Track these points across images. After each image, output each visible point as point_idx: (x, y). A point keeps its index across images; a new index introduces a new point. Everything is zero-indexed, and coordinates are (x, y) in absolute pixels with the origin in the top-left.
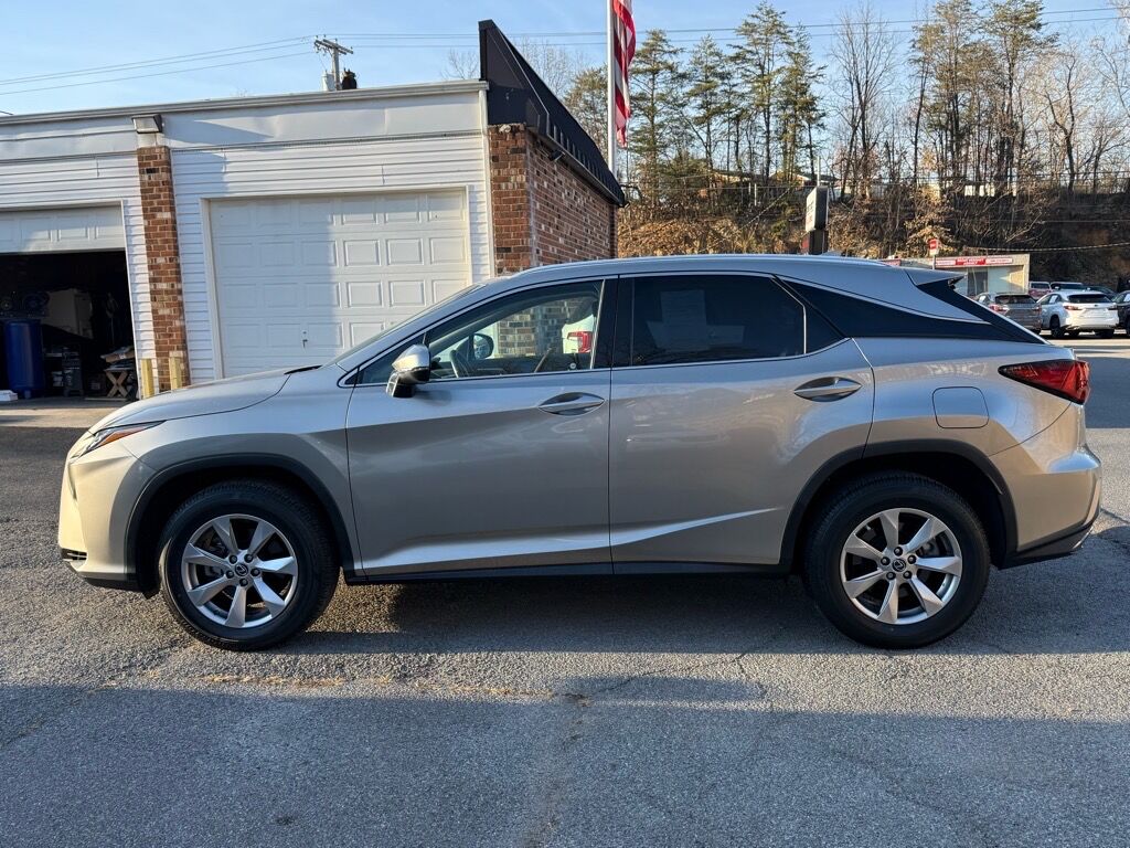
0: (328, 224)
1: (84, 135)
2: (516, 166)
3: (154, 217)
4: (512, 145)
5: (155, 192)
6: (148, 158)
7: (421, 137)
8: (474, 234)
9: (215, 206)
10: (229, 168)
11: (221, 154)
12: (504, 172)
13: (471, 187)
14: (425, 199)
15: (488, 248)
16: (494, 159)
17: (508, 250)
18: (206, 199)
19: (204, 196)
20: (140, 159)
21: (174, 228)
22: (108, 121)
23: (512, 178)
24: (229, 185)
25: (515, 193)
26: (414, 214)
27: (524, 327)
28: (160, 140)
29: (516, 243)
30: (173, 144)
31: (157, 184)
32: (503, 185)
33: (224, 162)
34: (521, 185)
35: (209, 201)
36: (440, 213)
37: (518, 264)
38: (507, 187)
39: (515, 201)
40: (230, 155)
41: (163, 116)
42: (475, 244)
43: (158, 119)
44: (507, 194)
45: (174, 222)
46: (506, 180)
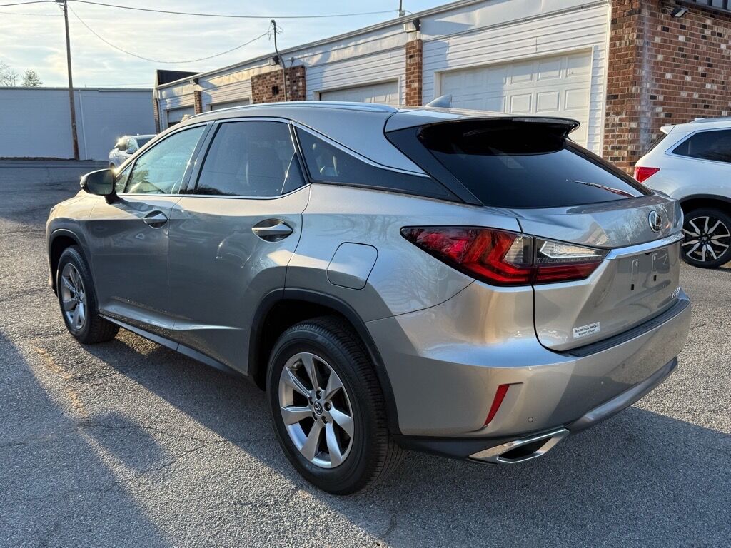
0: (503, 84)
1: (386, 37)
2: (629, 26)
3: (410, 86)
4: (628, 9)
5: (412, 71)
6: (411, 48)
7: (565, 12)
8: (594, 85)
9: (444, 76)
10: (451, 50)
11: (447, 41)
12: (620, 32)
13: (597, 47)
14: (565, 60)
15: (602, 97)
16: (613, 22)
17: (616, 97)
18: (439, 72)
19: (437, 71)
20: (407, 49)
21: (420, 93)
22: (395, 27)
23: (626, 36)
24: (450, 62)
25: (626, 49)
26: (557, 73)
27: (621, 161)
28: (419, 36)
29: (623, 91)
30: (425, 37)
31: (413, 65)
32: (618, 43)
33: (448, 46)
34: (632, 41)
35: (441, 73)
36: (575, 70)
37: (622, 109)
38: (620, 45)
39: (626, 55)
40: (452, 41)
41: (420, 20)
42: (594, 93)
43: (417, 23)
44: (620, 50)
45: (420, 89)
46: (621, 38)
